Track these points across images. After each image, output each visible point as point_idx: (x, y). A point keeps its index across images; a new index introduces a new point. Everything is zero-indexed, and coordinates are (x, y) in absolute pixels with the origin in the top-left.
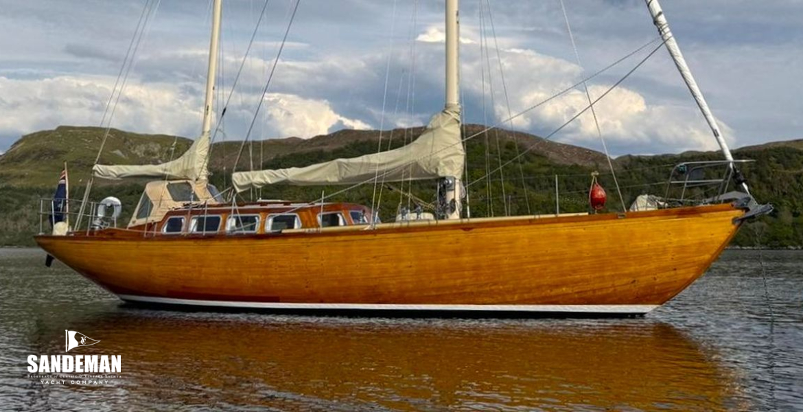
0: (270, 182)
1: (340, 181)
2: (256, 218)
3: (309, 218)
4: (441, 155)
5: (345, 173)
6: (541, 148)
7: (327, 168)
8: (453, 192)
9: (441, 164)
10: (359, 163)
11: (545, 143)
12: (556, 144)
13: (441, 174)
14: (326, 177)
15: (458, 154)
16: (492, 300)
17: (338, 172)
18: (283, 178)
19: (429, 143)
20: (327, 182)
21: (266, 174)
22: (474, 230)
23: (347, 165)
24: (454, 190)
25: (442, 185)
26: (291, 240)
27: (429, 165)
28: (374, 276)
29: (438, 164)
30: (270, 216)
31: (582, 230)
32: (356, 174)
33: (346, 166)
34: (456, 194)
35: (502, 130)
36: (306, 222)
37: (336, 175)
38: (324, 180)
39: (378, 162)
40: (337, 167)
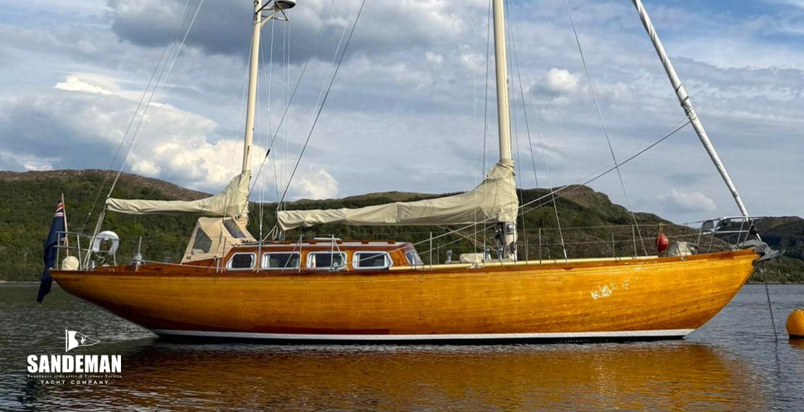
0: (323, 221)
1: (397, 223)
4: (503, 204)
5: (406, 216)
6: (174, 194)
7: (386, 209)
8: (512, 235)
9: (503, 211)
10: (421, 207)
11: (179, 190)
12: (190, 191)
13: (501, 219)
14: (384, 218)
17: (397, 215)
18: (339, 218)
19: (493, 192)
20: (385, 223)
21: (317, 213)
22: (574, 269)
23: (409, 208)
24: (513, 233)
27: (492, 211)
29: (500, 211)
32: (419, 217)
33: (407, 210)
35: (140, 176)
37: (393, 217)
38: (381, 221)
39: (440, 206)
40: (396, 209)
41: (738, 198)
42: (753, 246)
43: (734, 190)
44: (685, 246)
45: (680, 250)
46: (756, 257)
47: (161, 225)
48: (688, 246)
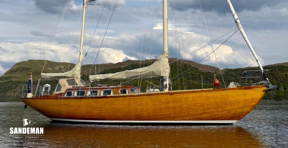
0: (102, 79)
1: (127, 78)
2: (98, 91)
3: (116, 91)
4: (162, 69)
5: (128, 75)
6: (196, 66)
7: (122, 73)
9: (162, 72)
10: (133, 72)
11: (198, 64)
12: (202, 65)
13: (162, 75)
14: (122, 77)
15: (168, 68)
16: (180, 119)
17: (126, 75)
18: (107, 77)
19: (158, 65)
21: (101, 76)
22: (173, 95)
23: (129, 72)
24: (166, 81)
25: (162, 79)
26: (110, 99)
27: (158, 72)
28: (139, 111)
29: (161, 72)
30: (102, 91)
31: (211, 95)
32: (132, 76)
33: (129, 73)
34: (167, 82)
35: (183, 60)
36: (115, 92)
37: (125, 76)
39: (140, 71)
40: (126, 73)
41: (259, 62)
42: (264, 83)
43: (257, 58)
44: (233, 84)
45: (231, 86)
46: (265, 88)
47: (193, 78)
48: (234, 84)
